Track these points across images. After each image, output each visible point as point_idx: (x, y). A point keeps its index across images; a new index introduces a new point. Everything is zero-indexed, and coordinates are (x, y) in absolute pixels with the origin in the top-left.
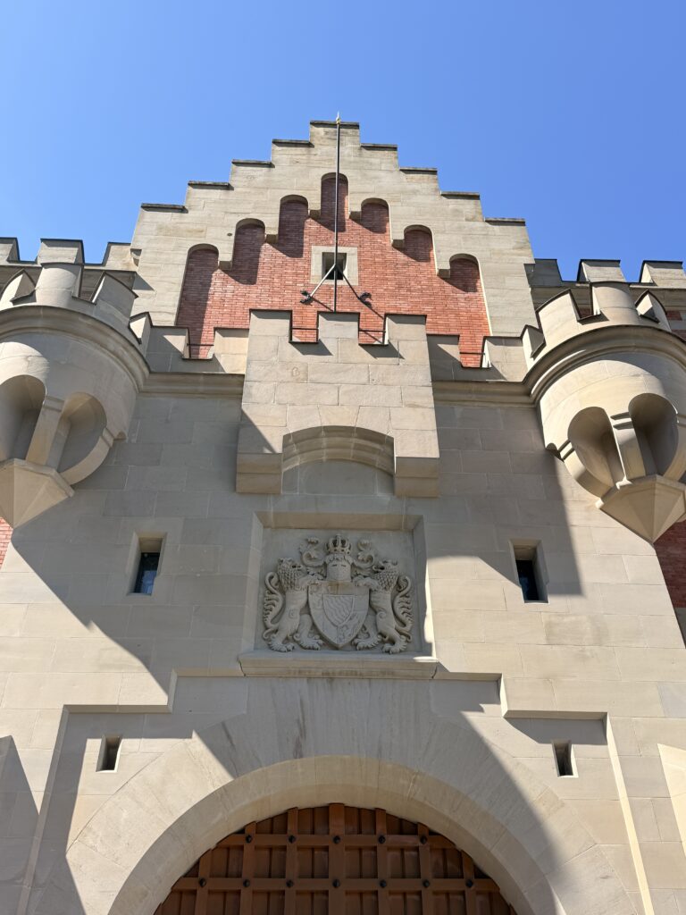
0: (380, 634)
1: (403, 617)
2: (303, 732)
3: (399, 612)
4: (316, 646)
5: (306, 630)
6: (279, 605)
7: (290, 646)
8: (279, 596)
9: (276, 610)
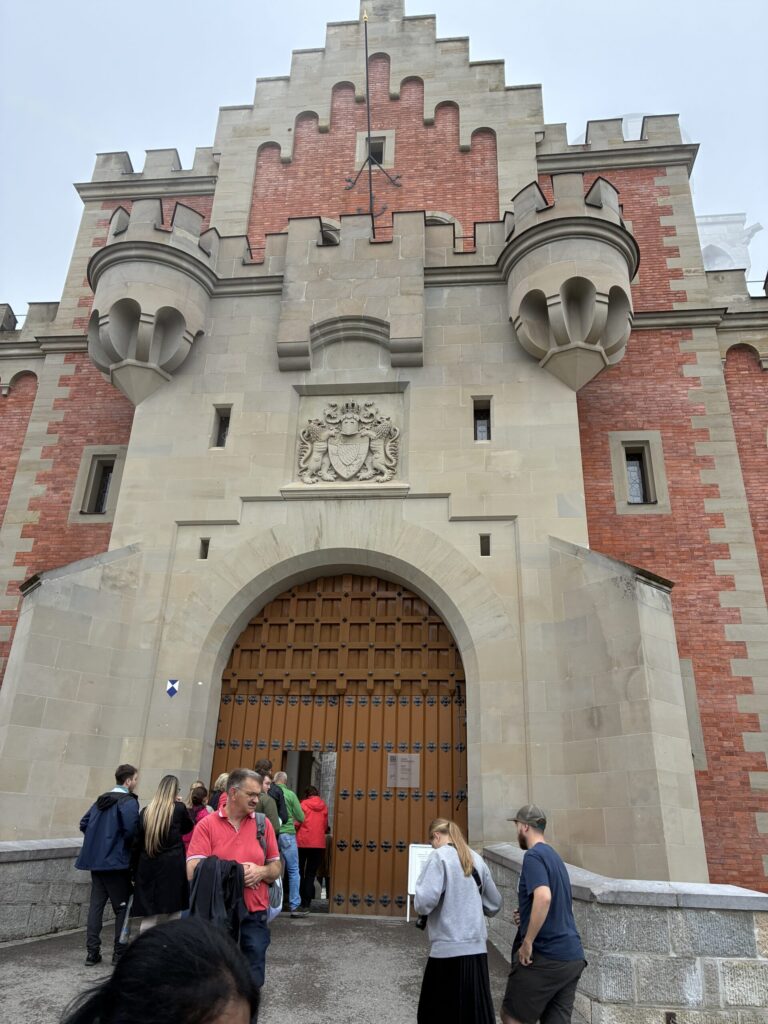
0: (375, 469)
1: (390, 456)
2: (320, 534)
3: (388, 452)
4: (332, 479)
5: (325, 468)
6: (309, 452)
7: (314, 479)
8: (309, 445)
9: (306, 455)
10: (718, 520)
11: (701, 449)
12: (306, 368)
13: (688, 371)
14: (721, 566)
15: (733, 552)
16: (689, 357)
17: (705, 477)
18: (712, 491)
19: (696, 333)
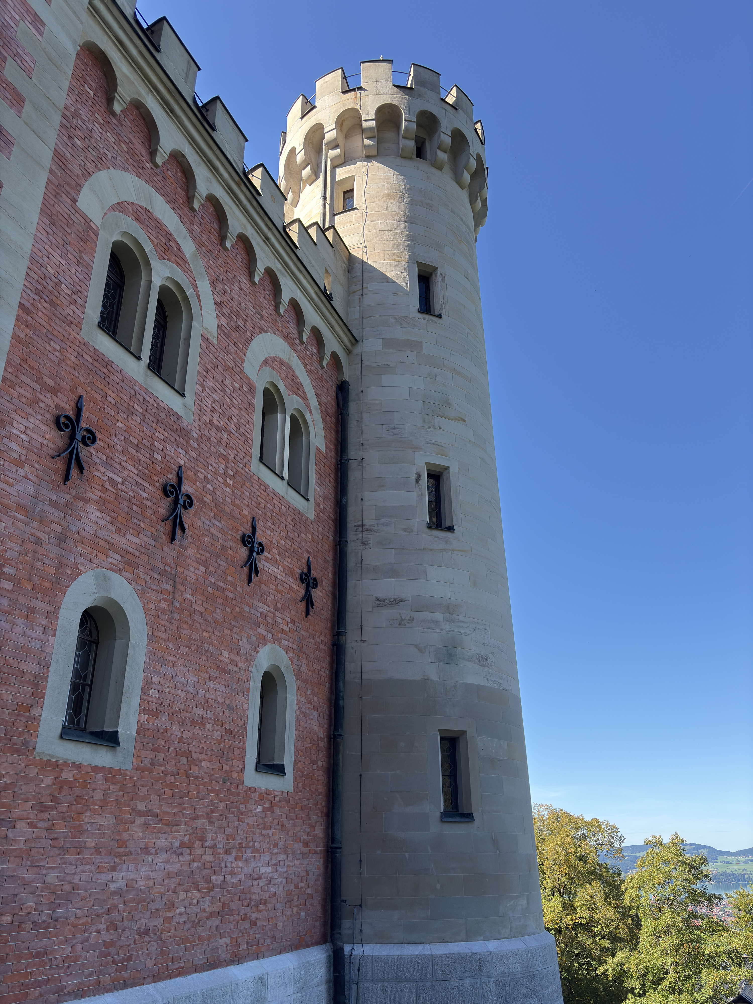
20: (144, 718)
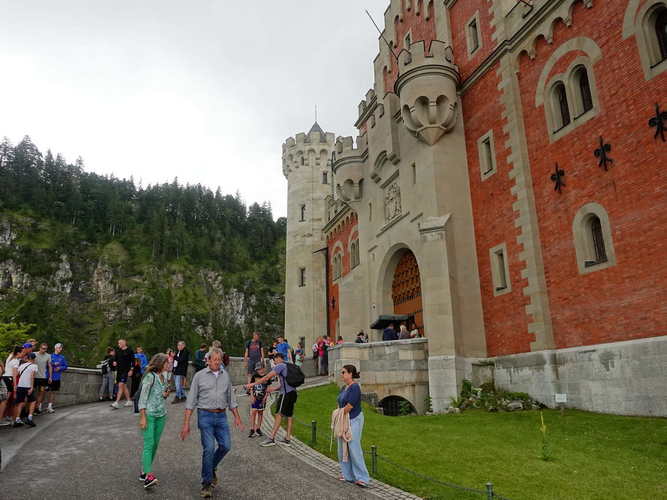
0: (398, 210)
3: (399, 201)
7: (388, 221)
9: (386, 212)
10: (511, 167)
11: (505, 130)
12: (380, 179)
13: (500, 87)
14: (513, 190)
15: (517, 181)
16: (500, 79)
17: (507, 144)
18: (509, 152)
19: (501, 61)
20: (617, 244)
